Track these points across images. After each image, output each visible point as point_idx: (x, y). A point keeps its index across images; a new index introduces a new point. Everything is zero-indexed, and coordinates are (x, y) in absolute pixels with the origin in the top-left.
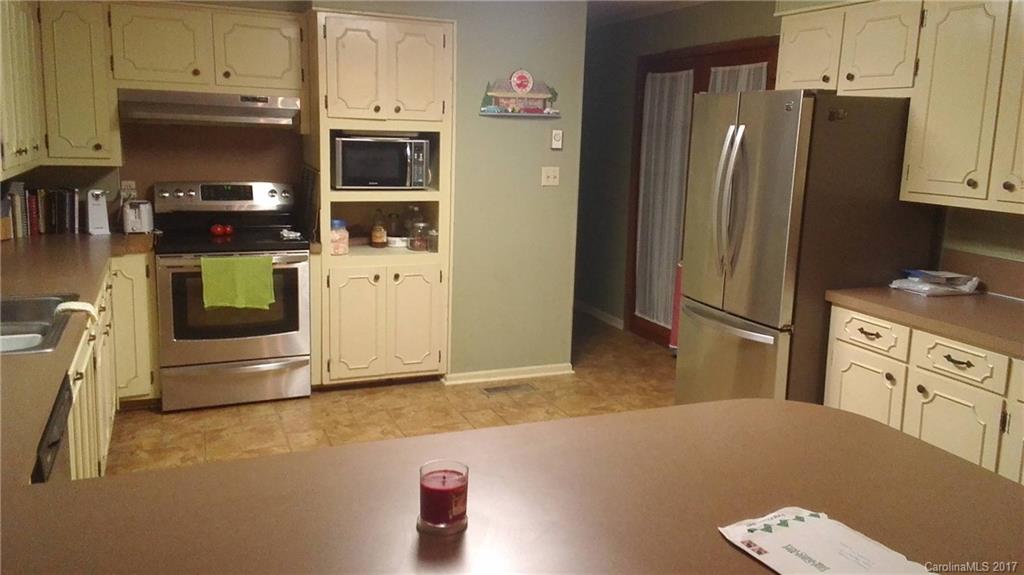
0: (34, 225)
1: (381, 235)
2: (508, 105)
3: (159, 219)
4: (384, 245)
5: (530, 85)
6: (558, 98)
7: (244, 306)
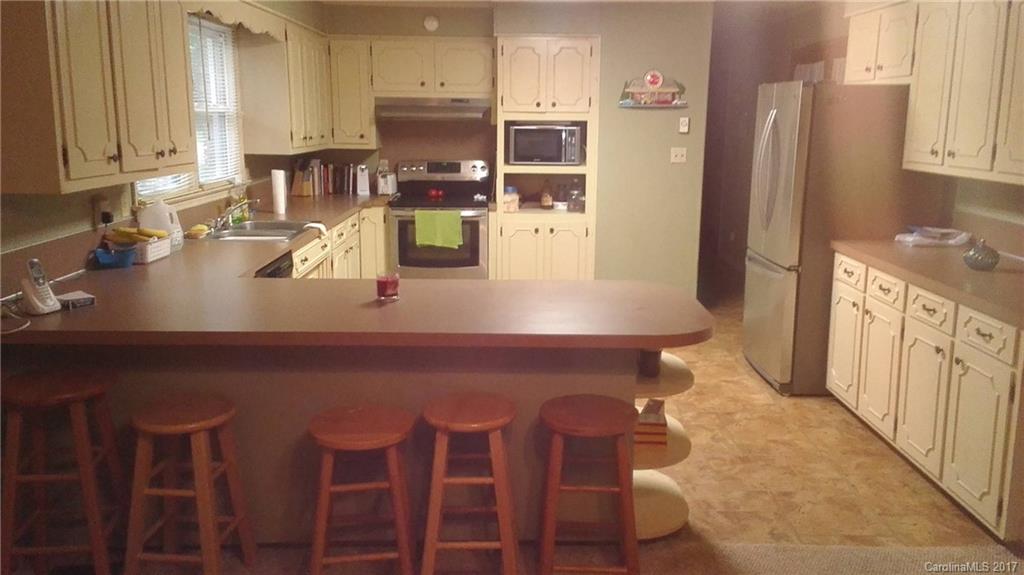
0: (326, 188)
1: (548, 200)
2: (642, 99)
3: (400, 186)
4: (551, 207)
5: (661, 82)
6: (686, 92)
7: (440, 245)
